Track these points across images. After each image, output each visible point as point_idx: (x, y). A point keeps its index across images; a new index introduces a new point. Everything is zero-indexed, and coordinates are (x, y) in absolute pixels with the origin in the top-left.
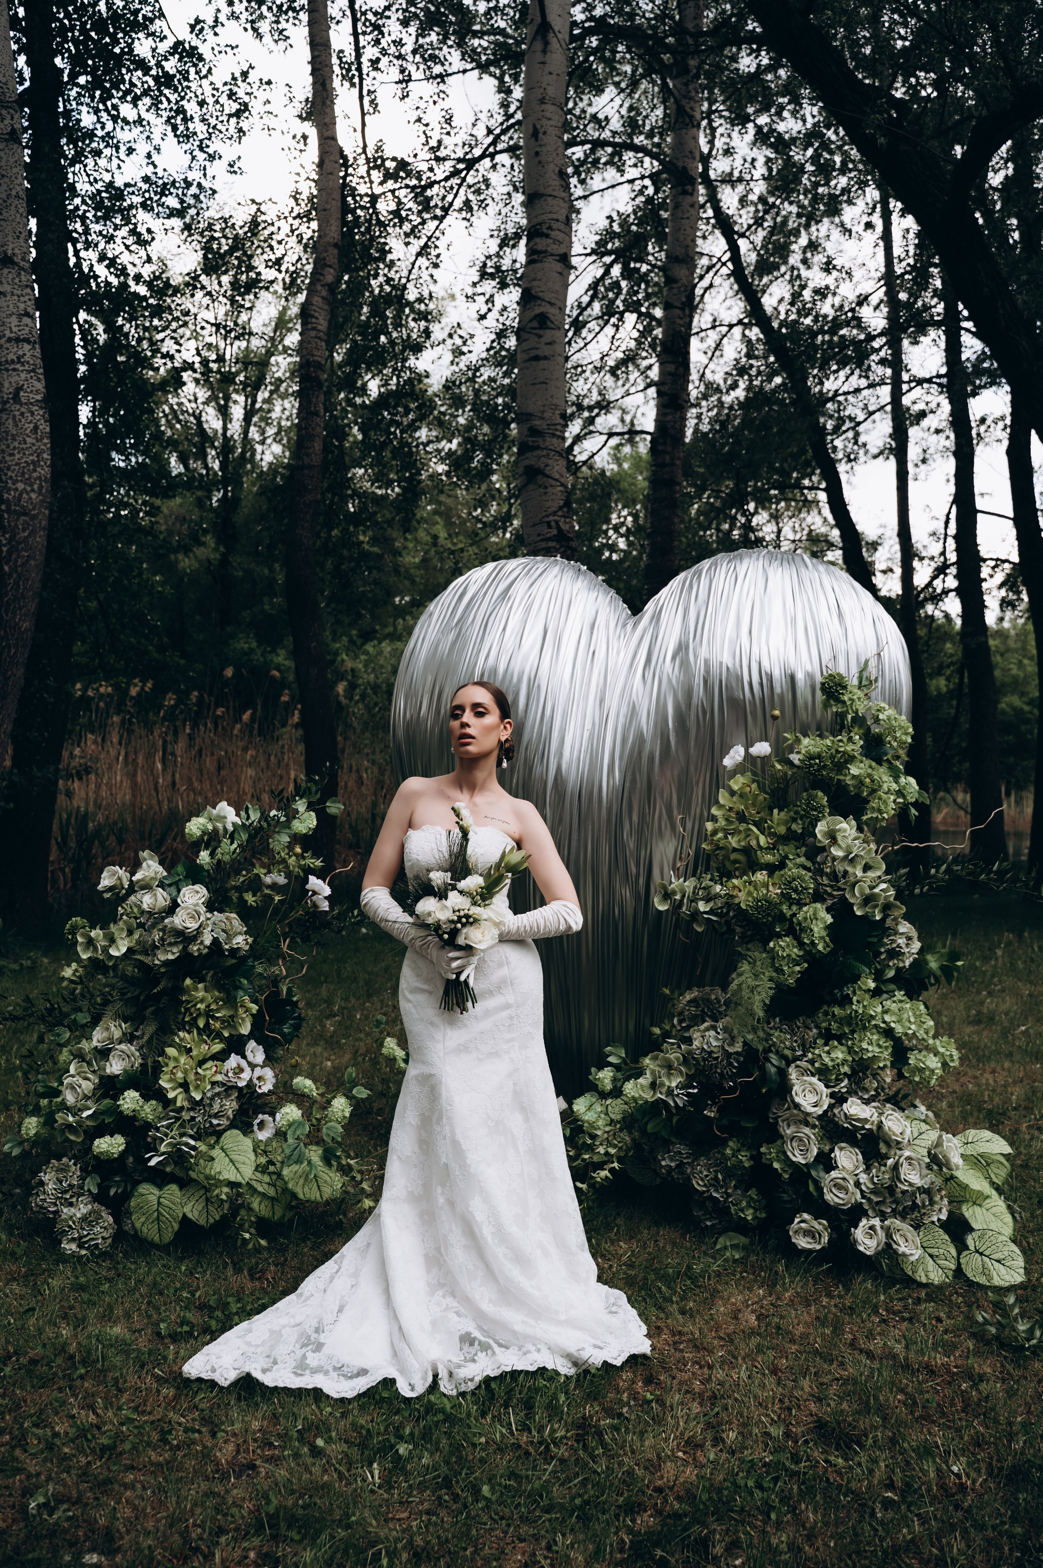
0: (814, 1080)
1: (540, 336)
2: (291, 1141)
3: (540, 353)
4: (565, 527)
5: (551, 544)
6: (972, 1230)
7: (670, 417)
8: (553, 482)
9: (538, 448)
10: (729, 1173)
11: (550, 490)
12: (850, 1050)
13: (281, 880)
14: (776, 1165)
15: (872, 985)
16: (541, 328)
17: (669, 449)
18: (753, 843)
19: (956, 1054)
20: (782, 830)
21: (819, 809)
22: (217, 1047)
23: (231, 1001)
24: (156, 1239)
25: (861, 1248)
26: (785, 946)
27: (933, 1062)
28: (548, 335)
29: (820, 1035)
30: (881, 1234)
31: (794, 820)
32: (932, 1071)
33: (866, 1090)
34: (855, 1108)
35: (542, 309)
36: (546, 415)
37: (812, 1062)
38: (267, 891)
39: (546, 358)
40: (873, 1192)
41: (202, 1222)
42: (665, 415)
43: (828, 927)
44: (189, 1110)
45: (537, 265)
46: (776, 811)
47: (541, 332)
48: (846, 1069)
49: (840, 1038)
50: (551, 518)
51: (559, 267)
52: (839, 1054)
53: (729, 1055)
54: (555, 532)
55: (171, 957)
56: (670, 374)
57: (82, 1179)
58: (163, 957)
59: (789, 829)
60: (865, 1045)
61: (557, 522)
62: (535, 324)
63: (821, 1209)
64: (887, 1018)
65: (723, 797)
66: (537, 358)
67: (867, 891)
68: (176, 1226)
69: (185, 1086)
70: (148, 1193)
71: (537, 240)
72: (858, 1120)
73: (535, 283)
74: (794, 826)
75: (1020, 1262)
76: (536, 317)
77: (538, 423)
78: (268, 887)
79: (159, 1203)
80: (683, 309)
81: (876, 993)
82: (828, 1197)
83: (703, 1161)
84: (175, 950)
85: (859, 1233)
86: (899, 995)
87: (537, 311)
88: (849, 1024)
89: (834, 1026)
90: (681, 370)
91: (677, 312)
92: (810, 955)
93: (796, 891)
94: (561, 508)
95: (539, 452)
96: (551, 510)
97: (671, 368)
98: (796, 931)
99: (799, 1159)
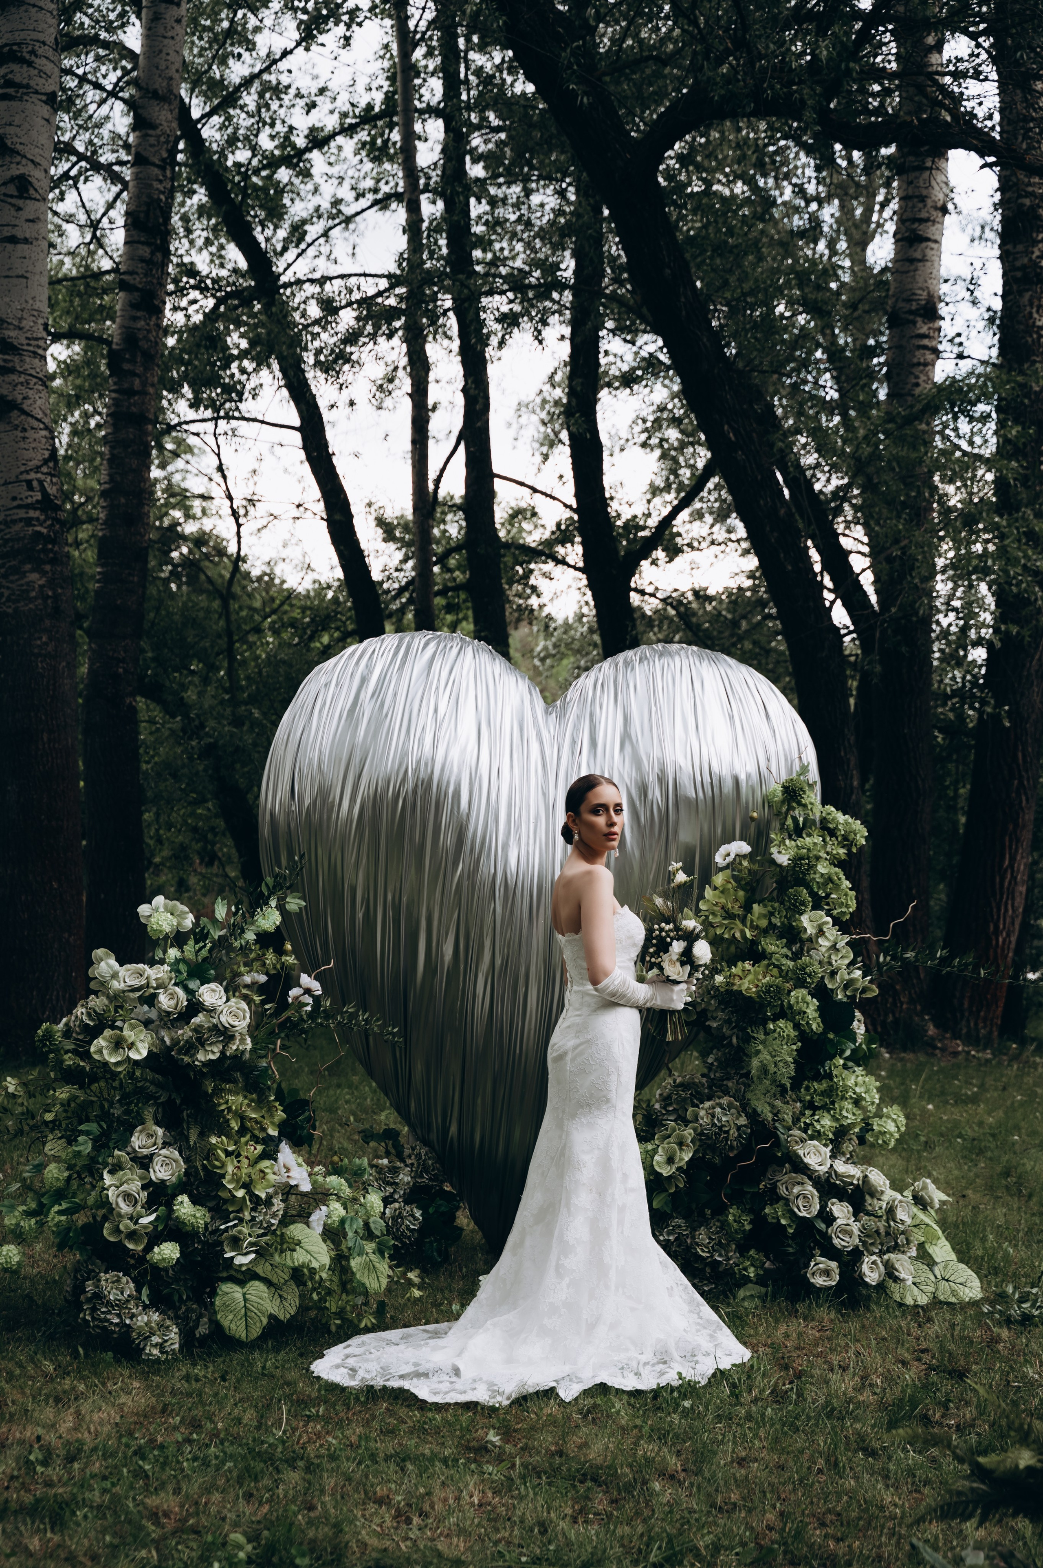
0: (815, 1142)
1: (19, 209)
2: (350, 1234)
3: (20, 235)
4: (52, 490)
5: (33, 514)
6: (936, 1263)
7: (141, 324)
8: (35, 424)
9: (12, 370)
10: (731, 1238)
11: (30, 434)
12: (834, 1119)
13: (263, 978)
14: (783, 1222)
15: (842, 1062)
16: (20, 197)
17: (139, 370)
18: (738, 935)
19: (904, 1122)
20: (764, 923)
21: (803, 903)
22: (260, 1148)
23: (261, 1102)
24: (244, 1335)
25: (867, 1280)
26: (785, 1027)
27: (891, 1127)
28: (30, 208)
29: (805, 1107)
30: (882, 1268)
31: (772, 914)
32: (891, 1135)
33: (844, 1154)
34: (841, 1167)
35: (22, 170)
36: (24, 323)
37: (805, 1132)
38: (244, 991)
39: (26, 241)
40: (867, 1236)
41: (282, 1317)
42: (135, 319)
43: (819, 1009)
44: (253, 1209)
45: (14, 104)
46: (755, 906)
47: (20, 203)
48: (831, 1136)
49: (826, 1108)
50: (32, 476)
51: (45, 110)
52: (826, 1122)
53: (739, 1128)
54: (38, 496)
55: (212, 1057)
56: (142, 260)
57: (139, 1290)
58: (201, 1056)
59: (770, 922)
60: (844, 1113)
61: (41, 482)
62: (12, 189)
63: (832, 1253)
64: (858, 1090)
65: (708, 893)
66: (13, 240)
67: (847, 977)
68: (265, 1321)
69: (247, 1186)
70: (231, 1292)
71: (15, 67)
72: (849, 1176)
73: (11, 130)
74: (773, 920)
75: (977, 1283)
76: (12, 179)
77: (12, 334)
78: (246, 986)
79: (245, 1300)
80: (163, 169)
81: (845, 1067)
82: (836, 1241)
83: (703, 1230)
84: (216, 1050)
85: (865, 1268)
86: (859, 1070)
87: (15, 171)
88: (830, 1097)
89: (817, 1098)
90: (159, 256)
91: (156, 171)
92: (804, 1035)
93: (810, 976)
94: (46, 462)
95: (14, 377)
96: (32, 464)
97: (145, 251)
98: (786, 1013)
99: (803, 1214)
